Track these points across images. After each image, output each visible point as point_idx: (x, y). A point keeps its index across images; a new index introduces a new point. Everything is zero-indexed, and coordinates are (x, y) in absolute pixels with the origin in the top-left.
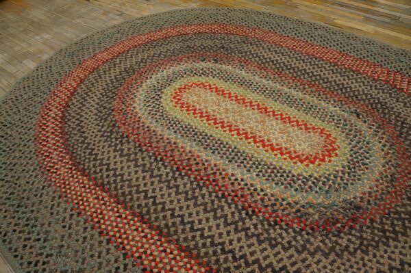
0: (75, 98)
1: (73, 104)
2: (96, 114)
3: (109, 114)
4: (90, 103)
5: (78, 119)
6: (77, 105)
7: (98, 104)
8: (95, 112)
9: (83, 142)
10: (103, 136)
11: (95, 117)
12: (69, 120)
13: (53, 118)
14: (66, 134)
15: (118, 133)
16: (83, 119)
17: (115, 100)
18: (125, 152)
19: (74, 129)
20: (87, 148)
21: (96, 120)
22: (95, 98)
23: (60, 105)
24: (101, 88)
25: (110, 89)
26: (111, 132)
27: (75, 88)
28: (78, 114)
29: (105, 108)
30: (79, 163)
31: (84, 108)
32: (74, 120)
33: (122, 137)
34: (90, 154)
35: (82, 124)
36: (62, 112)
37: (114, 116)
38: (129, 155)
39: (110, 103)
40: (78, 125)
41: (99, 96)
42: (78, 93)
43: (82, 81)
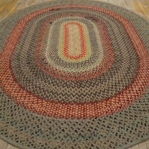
0: (120, 89)
1: (123, 86)
2: (117, 72)
3: (112, 68)
4: (115, 80)
5: (127, 76)
6: (122, 84)
7: (112, 77)
8: (116, 74)
9: (131, 65)
10: (122, 62)
11: (119, 72)
12: (131, 79)
13: (137, 85)
14: (136, 73)
15: (116, 60)
16: (125, 75)
17: (103, 74)
18: (119, 52)
19: (131, 73)
20: (131, 62)
21: (119, 70)
22: (110, 82)
23: (130, 91)
24: (103, 85)
25: (99, 81)
26: (118, 61)
27: (115, 97)
28: (125, 79)
29: (111, 73)
30: (137, 59)
31: (120, 80)
32: (129, 77)
33: (116, 57)
34: (131, 59)
35: (126, 72)
36: (131, 85)
37: (111, 66)
38: (119, 51)
39: (107, 73)
40: (128, 73)
41: (107, 81)
42: (116, 91)
43: (107, 99)
